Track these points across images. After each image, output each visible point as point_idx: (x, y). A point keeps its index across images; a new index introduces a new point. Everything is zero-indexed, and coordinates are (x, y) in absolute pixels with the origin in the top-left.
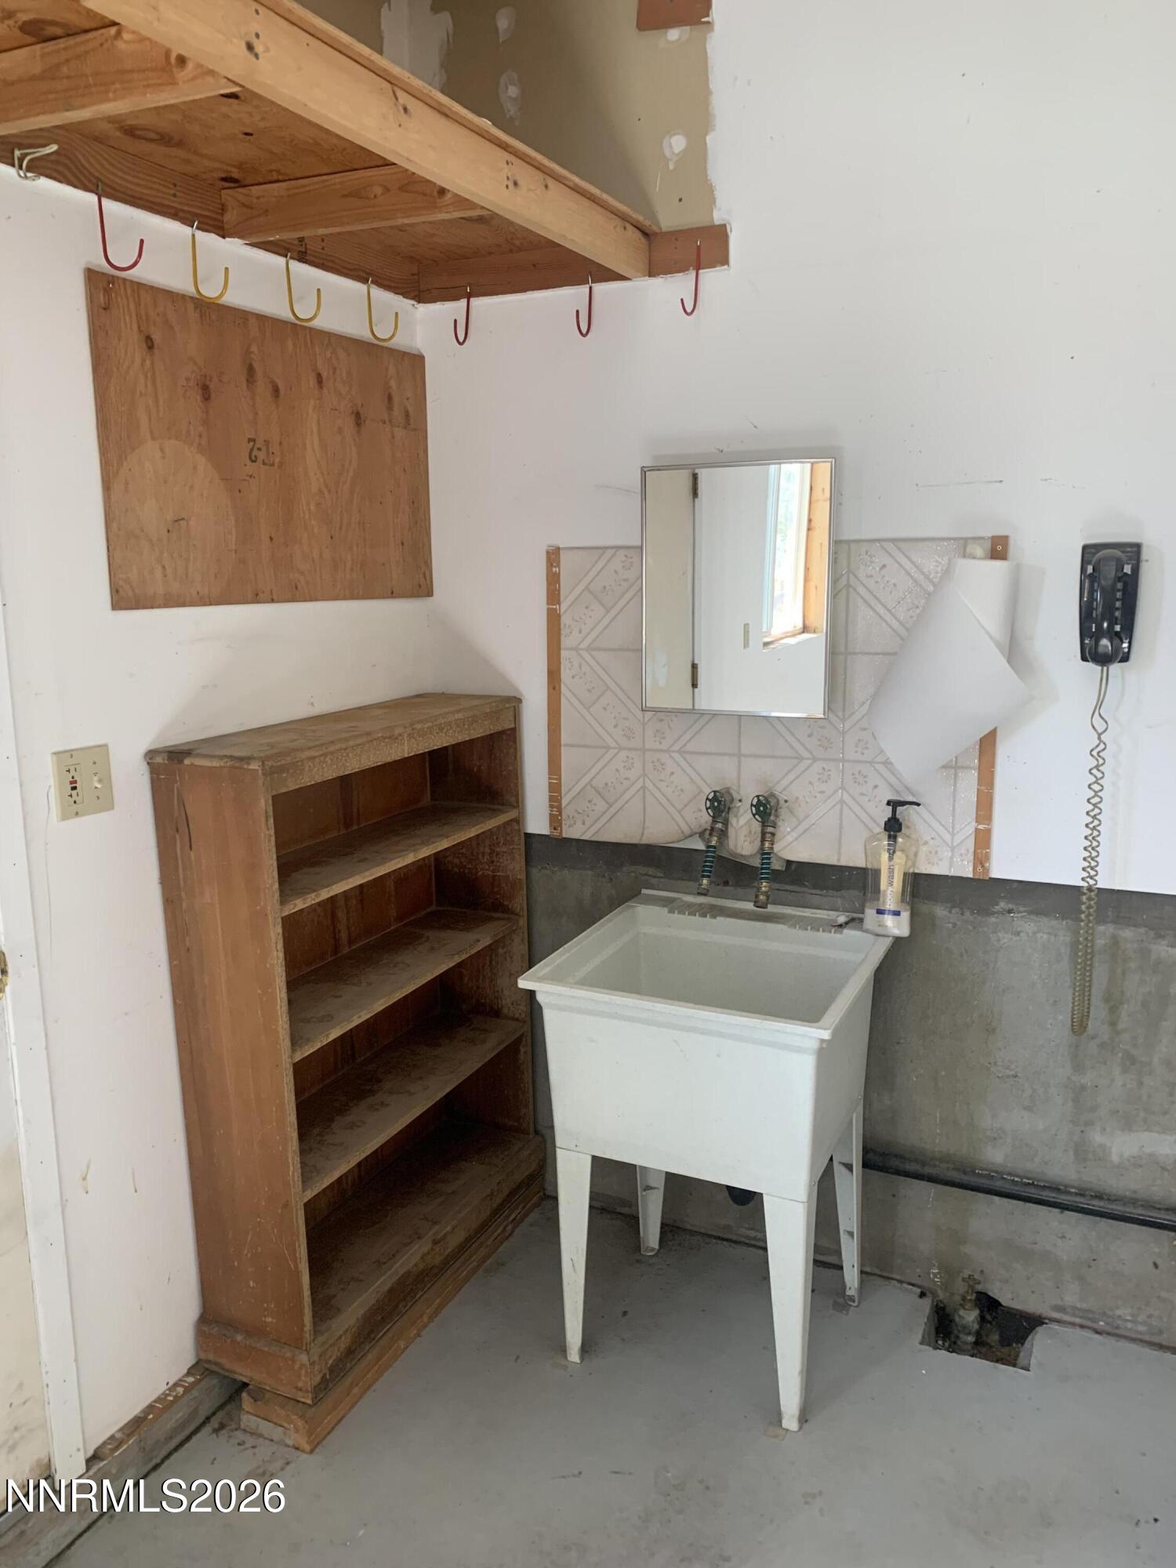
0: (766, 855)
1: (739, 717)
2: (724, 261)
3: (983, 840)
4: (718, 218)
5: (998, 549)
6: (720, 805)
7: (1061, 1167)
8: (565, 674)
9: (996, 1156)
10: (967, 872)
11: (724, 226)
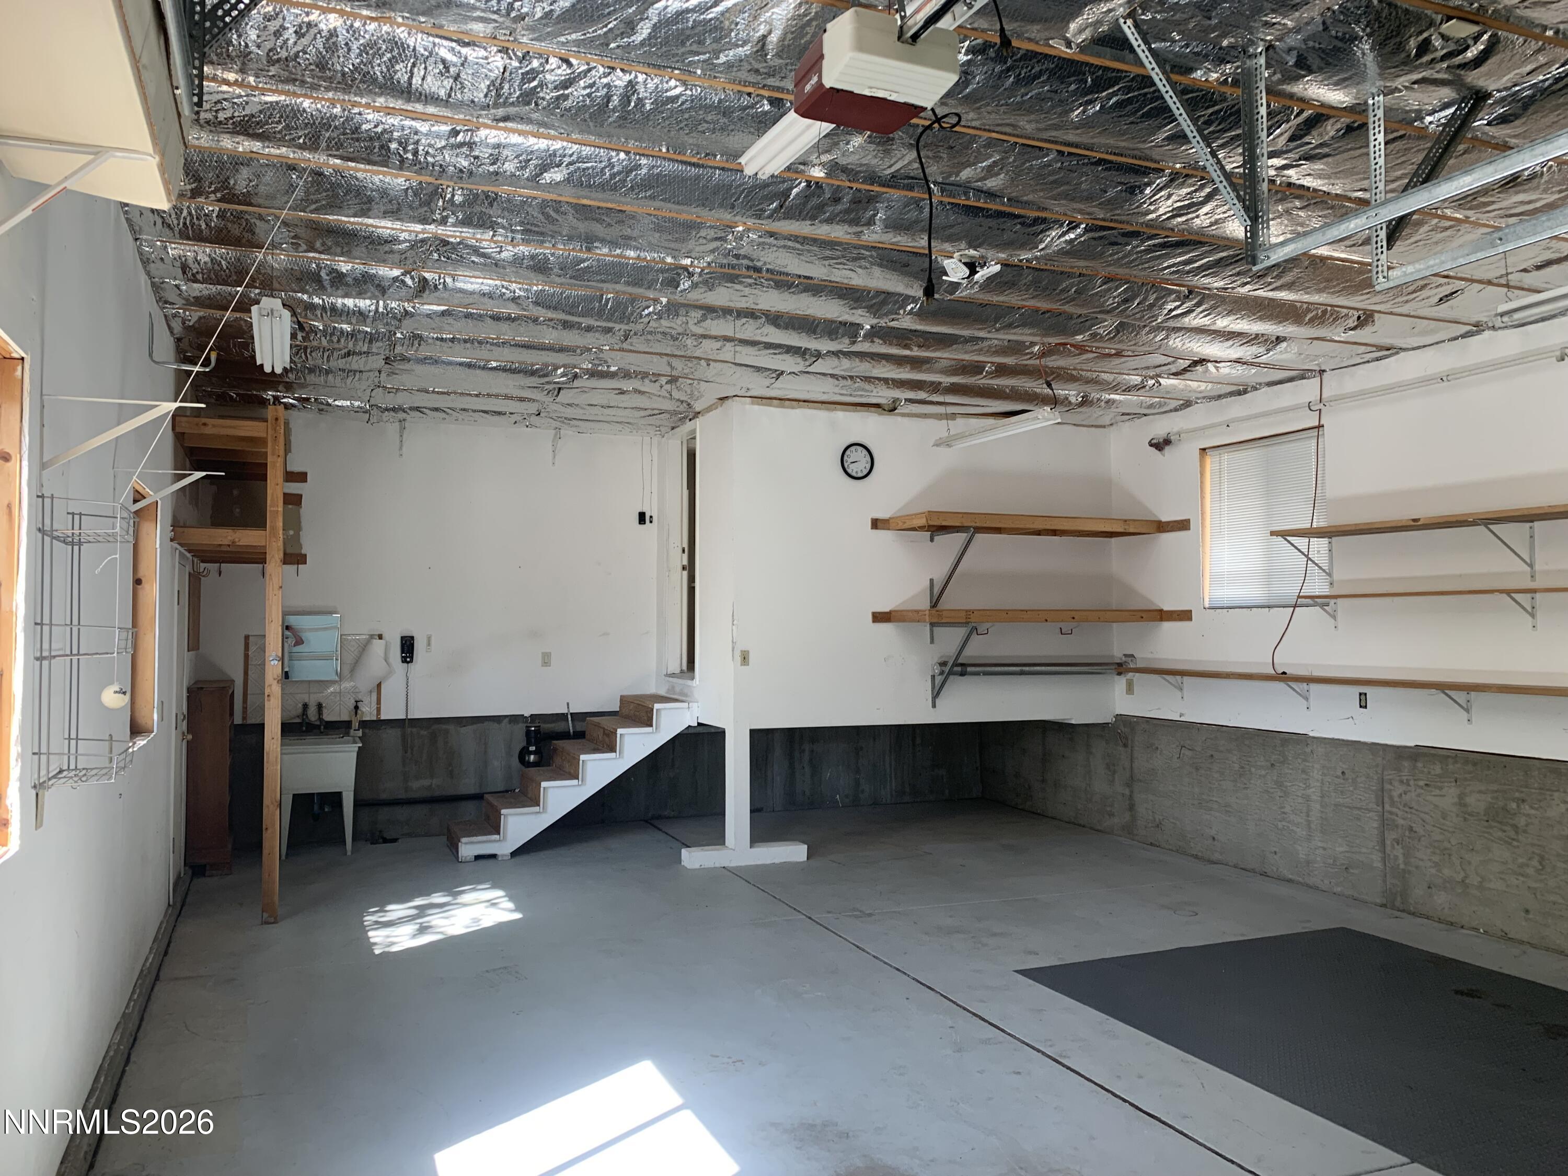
0: (320, 719)
1: (309, 682)
2: (305, 563)
3: (379, 710)
4: (303, 552)
5: (380, 637)
6: (305, 706)
7: (402, 795)
8: (250, 673)
9: (384, 796)
10: (375, 718)
11: (306, 555)
